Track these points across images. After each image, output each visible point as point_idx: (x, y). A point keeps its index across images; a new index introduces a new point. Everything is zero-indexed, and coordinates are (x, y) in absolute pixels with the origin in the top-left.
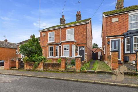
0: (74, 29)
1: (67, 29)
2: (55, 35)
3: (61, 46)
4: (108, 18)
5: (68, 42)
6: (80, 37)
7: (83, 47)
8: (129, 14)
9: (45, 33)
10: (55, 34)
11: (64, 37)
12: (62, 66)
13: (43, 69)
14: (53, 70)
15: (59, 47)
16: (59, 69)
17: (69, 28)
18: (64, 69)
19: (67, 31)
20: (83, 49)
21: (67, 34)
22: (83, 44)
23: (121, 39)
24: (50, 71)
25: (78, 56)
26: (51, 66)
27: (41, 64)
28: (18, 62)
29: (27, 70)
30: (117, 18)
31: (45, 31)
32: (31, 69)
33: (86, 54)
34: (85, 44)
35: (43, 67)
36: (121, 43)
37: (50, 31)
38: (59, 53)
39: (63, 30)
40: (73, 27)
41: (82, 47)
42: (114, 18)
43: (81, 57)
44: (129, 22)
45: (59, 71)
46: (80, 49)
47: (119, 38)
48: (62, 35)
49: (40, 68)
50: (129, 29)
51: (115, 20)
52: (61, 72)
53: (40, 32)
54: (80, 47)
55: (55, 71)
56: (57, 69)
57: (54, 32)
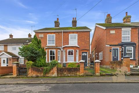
0: (77, 34)
1: (70, 33)
2: (56, 39)
3: (63, 51)
4: (107, 29)
5: (72, 47)
6: (83, 43)
7: (86, 53)
8: (122, 29)
9: (43, 35)
10: (56, 37)
11: (67, 41)
12: (81, 71)
13: (57, 75)
14: (69, 75)
15: (61, 51)
16: (77, 74)
17: (72, 33)
18: (83, 74)
19: (70, 35)
20: (86, 55)
21: (69, 39)
22: (86, 50)
23: (120, 48)
24: (66, 76)
25: (82, 61)
26: (67, 71)
27: (55, 69)
28: (15, 67)
29: (32, 77)
30: (114, 31)
31: (43, 32)
32: (39, 75)
33: (89, 59)
34: (88, 50)
35: (57, 72)
36: (120, 51)
37: (50, 33)
38: (61, 57)
39: (66, 34)
40: (76, 33)
41: (84, 53)
42: (112, 30)
43: (84, 62)
44: (122, 36)
45: (77, 76)
46: (83, 55)
47: (118, 47)
48: (64, 39)
49: (53, 73)
50: (122, 41)
51: (113, 32)
52: (80, 76)
53: (36, 33)
54: (83, 53)
55: (73, 76)
56: (75, 74)
57: (55, 35)
